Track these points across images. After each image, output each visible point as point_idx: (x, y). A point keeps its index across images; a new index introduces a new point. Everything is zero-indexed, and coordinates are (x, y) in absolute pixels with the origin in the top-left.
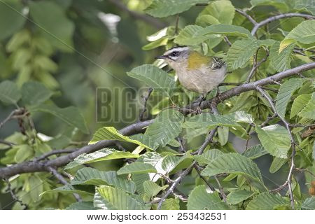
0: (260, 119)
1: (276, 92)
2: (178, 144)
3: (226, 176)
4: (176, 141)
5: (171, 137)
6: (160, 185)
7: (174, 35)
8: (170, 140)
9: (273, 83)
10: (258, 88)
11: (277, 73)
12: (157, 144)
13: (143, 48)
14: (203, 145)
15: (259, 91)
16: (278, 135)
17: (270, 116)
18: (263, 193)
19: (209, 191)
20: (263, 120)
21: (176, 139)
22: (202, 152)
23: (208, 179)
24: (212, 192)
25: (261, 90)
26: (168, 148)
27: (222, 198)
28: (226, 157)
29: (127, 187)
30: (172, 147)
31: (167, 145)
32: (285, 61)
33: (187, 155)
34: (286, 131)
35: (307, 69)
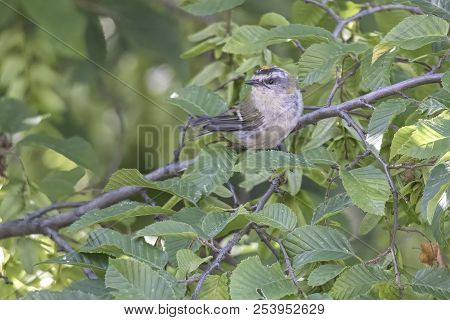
0: (347, 158)
1: (369, 117)
2: (229, 193)
4: (225, 189)
5: (217, 182)
6: (203, 256)
7: (225, 36)
8: (216, 186)
9: (363, 106)
10: (342, 113)
11: (370, 91)
12: (199, 194)
13: (182, 56)
14: (266, 195)
15: (343, 117)
16: (372, 181)
17: (361, 153)
18: (356, 266)
20: (352, 160)
21: (225, 185)
22: (261, 208)
25: (346, 116)
26: (215, 200)
29: (156, 258)
30: (220, 198)
31: (213, 195)
32: (383, 74)
33: (241, 210)
34: (384, 176)
35: (412, 86)
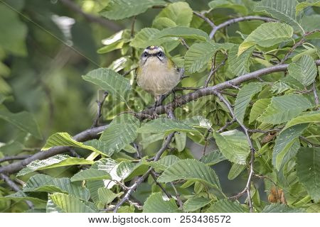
0: (218, 124)
1: (235, 96)
2: (134, 150)
3: (183, 183)
4: (131, 147)
5: (126, 142)
6: (115, 192)
7: (129, 38)
8: (125, 145)
9: (231, 88)
10: (216, 92)
11: (235, 77)
12: (112, 150)
13: (98, 52)
14: (159, 152)
15: (217, 96)
16: (237, 140)
17: (228, 121)
18: (221, 200)
19: (165, 199)
20: (222, 126)
21: (132, 144)
22: (159, 159)
23: (164, 186)
24: (168, 199)
25: (219, 95)
26: (124, 154)
27: (179, 206)
28: (183, 164)
29: (81, 194)
30: (127, 153)
31: (122, 151)
32: (244, 64)
33: (143, 161)
34: (245, 137)
35: (267, 73)
